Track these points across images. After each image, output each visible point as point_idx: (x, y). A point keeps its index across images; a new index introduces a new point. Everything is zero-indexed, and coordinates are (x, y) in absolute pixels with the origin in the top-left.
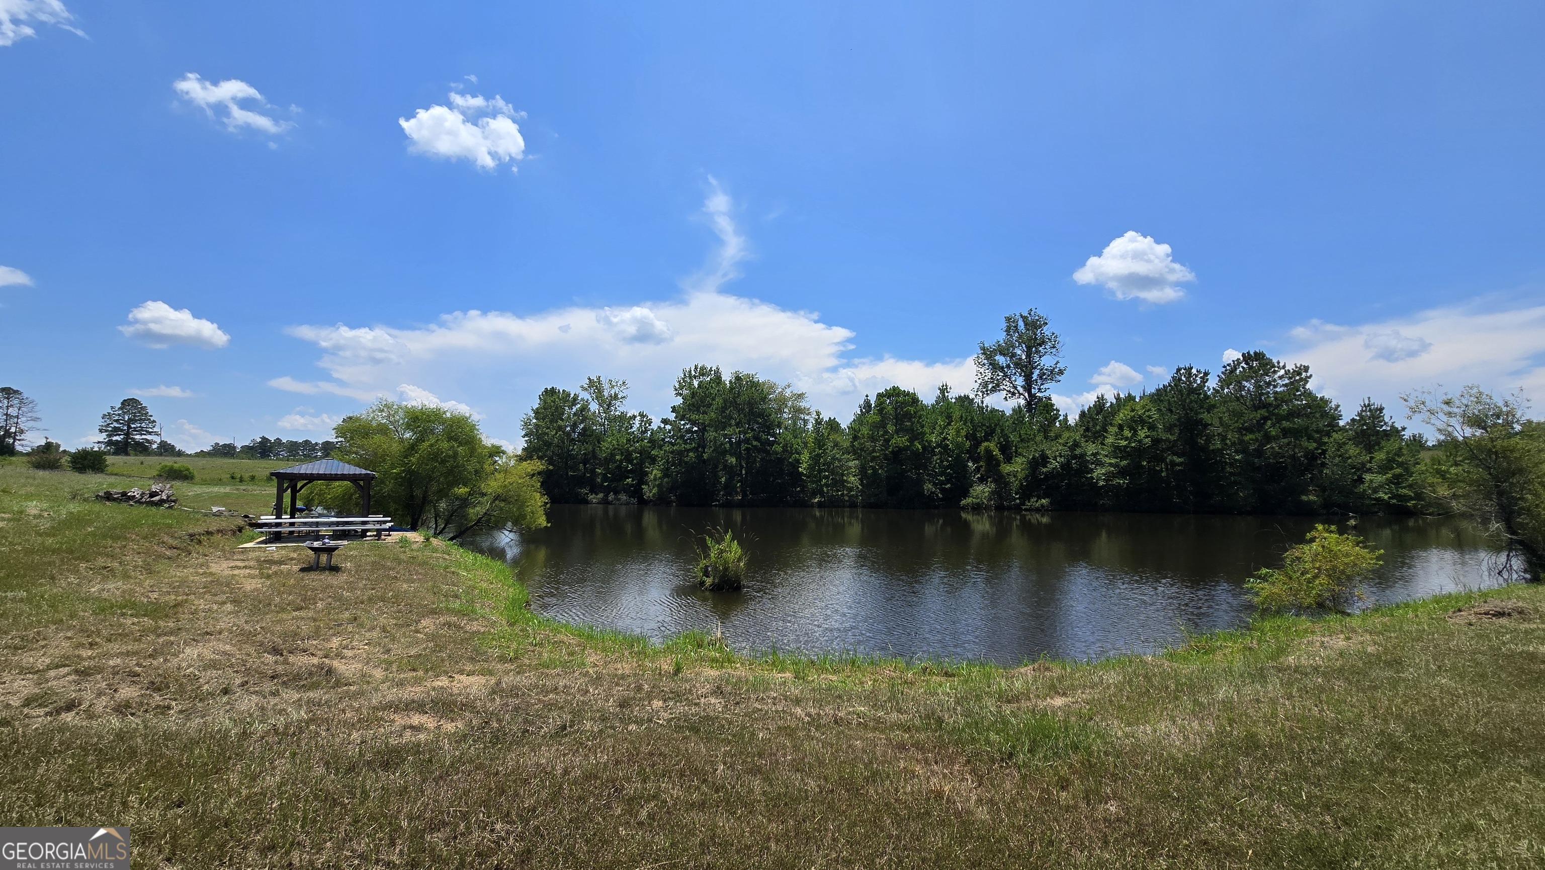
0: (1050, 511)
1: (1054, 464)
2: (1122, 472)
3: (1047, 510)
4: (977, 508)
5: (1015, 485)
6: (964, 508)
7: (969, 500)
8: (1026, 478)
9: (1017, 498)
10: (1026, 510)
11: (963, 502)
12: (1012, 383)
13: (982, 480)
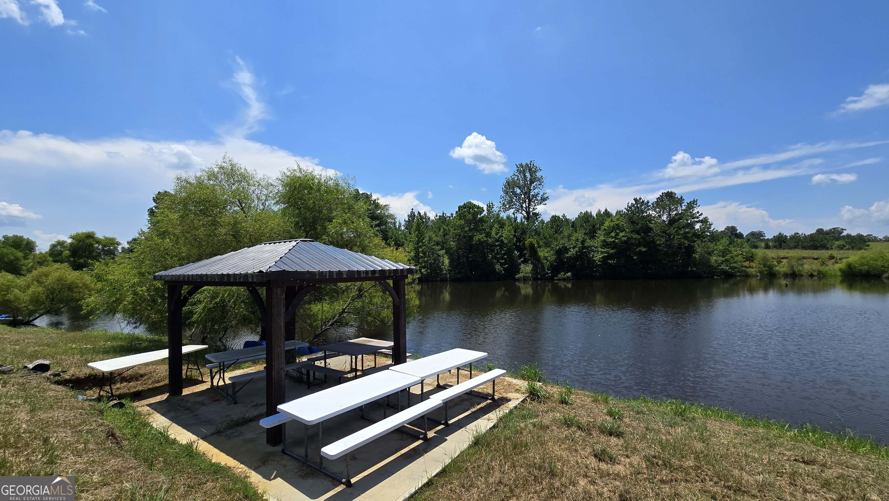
0: (572, 280)
1: (572, 252)
2: (610, 257)
3: (570, 280)
4: (525, 280)
5: (547, 264)
6: (518, 280)
7: (521, 275)
8: (555, 261)
9: (549, 273)
10: (557, 280)
11: (517, 276)
12: (520, 204)
13: (525, 262)
